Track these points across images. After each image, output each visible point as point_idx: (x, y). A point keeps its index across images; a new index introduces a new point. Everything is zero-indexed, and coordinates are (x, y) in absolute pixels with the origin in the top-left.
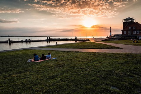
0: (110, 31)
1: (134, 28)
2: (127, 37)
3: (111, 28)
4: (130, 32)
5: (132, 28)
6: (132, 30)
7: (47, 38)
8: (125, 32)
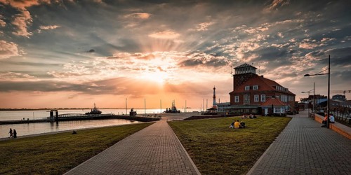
0: (213, 95)
1: (255, 87)
2: (240, 109)
3: (214, 89)
4: (246, 99)
5: (251, 88)
6: (251, 93)
7: (52, 113)
8: (237, 99)
